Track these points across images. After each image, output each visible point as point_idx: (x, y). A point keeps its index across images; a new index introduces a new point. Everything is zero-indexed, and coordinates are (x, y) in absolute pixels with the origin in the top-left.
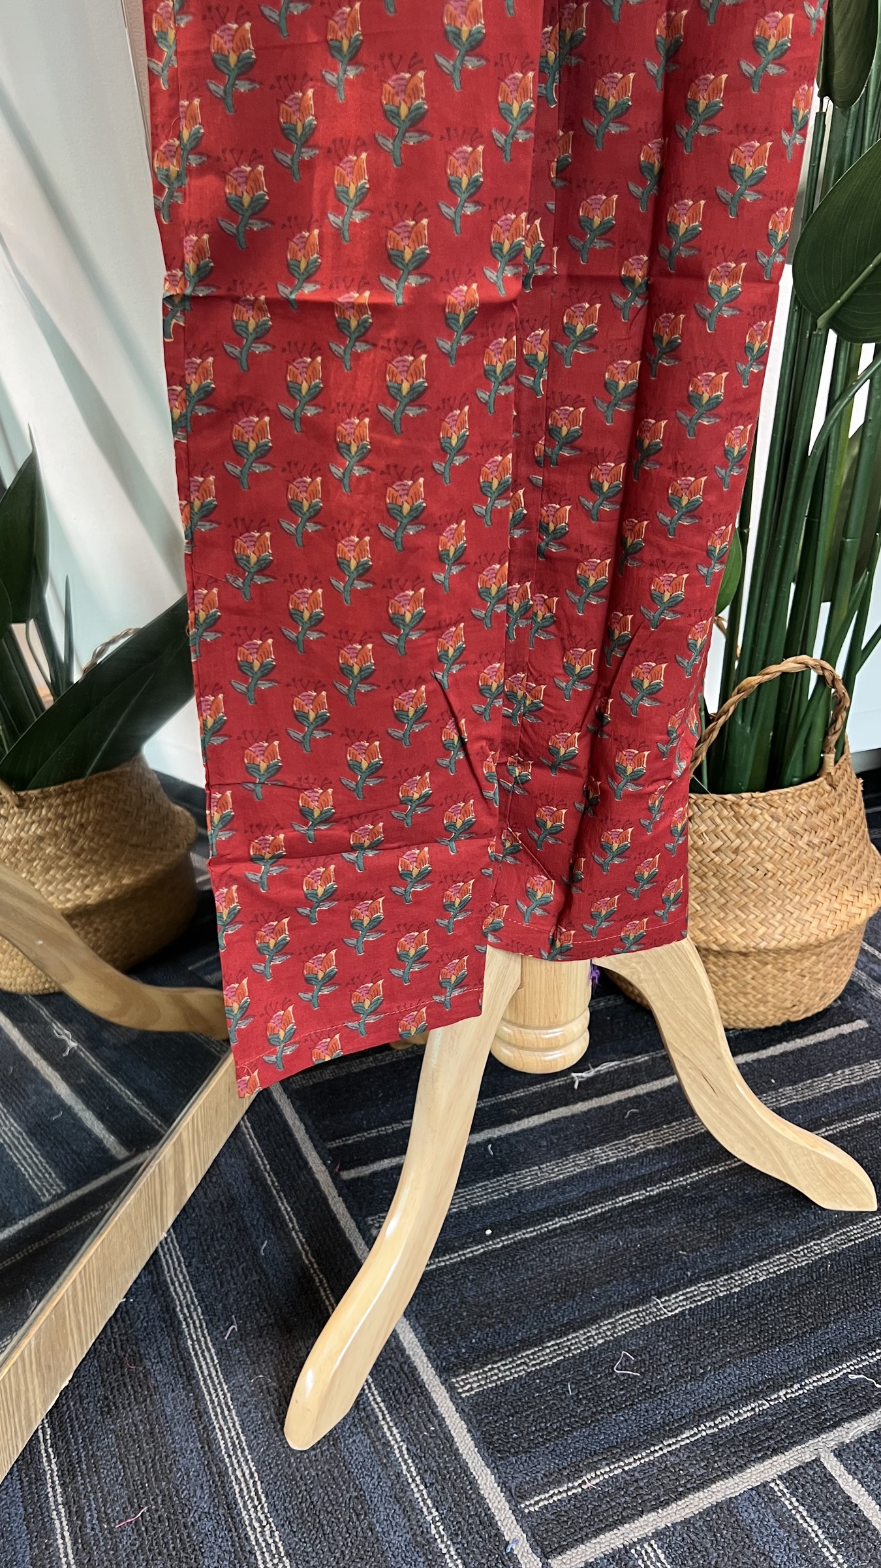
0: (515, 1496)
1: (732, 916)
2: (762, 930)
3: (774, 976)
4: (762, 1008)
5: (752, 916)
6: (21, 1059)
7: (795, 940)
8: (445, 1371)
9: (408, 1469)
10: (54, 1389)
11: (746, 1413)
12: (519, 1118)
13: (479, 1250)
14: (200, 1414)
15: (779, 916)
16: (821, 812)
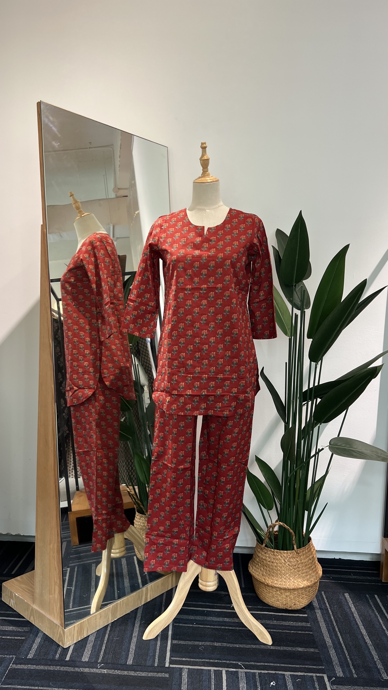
0: (171, 656)
1: (270, 577)
2: (276, 582)
3: (280, 595)
4: (278, 603)
5: (274, 578)
6: (137, 574)
7: (282, 586)
8: (173, 639)
9: (158, 648)
10: (114, 619)
11: (216, 661)
12: (215, 609)
13: (191, 625)
14: (132, 631)
15: (280, 580)
16: (293, 558)
